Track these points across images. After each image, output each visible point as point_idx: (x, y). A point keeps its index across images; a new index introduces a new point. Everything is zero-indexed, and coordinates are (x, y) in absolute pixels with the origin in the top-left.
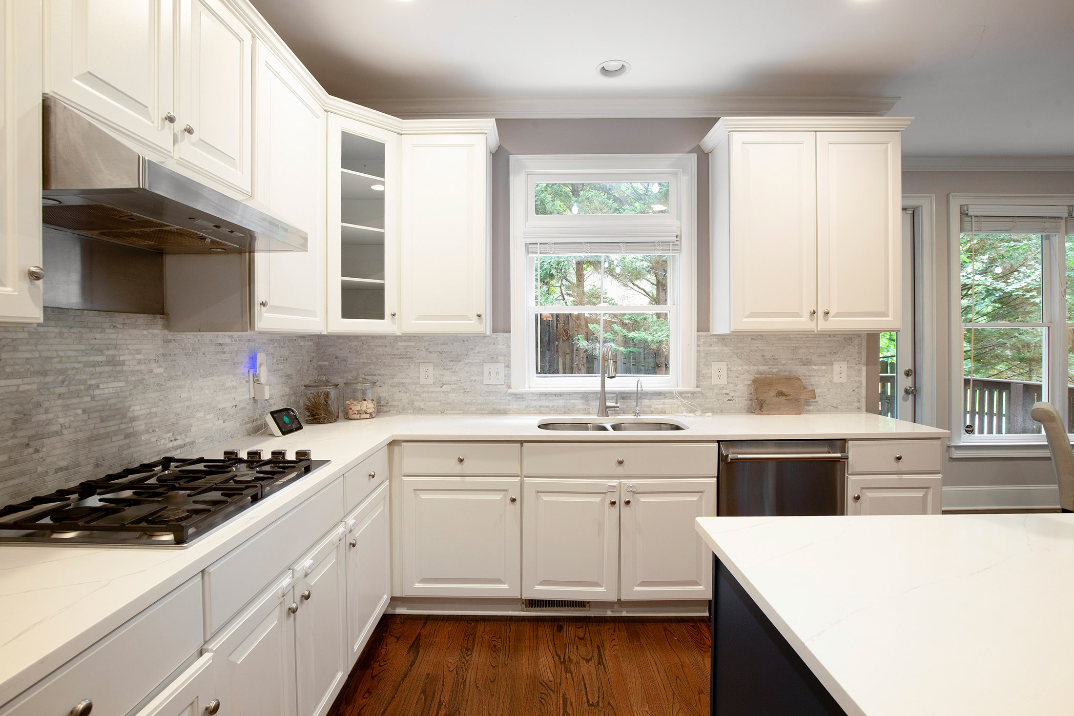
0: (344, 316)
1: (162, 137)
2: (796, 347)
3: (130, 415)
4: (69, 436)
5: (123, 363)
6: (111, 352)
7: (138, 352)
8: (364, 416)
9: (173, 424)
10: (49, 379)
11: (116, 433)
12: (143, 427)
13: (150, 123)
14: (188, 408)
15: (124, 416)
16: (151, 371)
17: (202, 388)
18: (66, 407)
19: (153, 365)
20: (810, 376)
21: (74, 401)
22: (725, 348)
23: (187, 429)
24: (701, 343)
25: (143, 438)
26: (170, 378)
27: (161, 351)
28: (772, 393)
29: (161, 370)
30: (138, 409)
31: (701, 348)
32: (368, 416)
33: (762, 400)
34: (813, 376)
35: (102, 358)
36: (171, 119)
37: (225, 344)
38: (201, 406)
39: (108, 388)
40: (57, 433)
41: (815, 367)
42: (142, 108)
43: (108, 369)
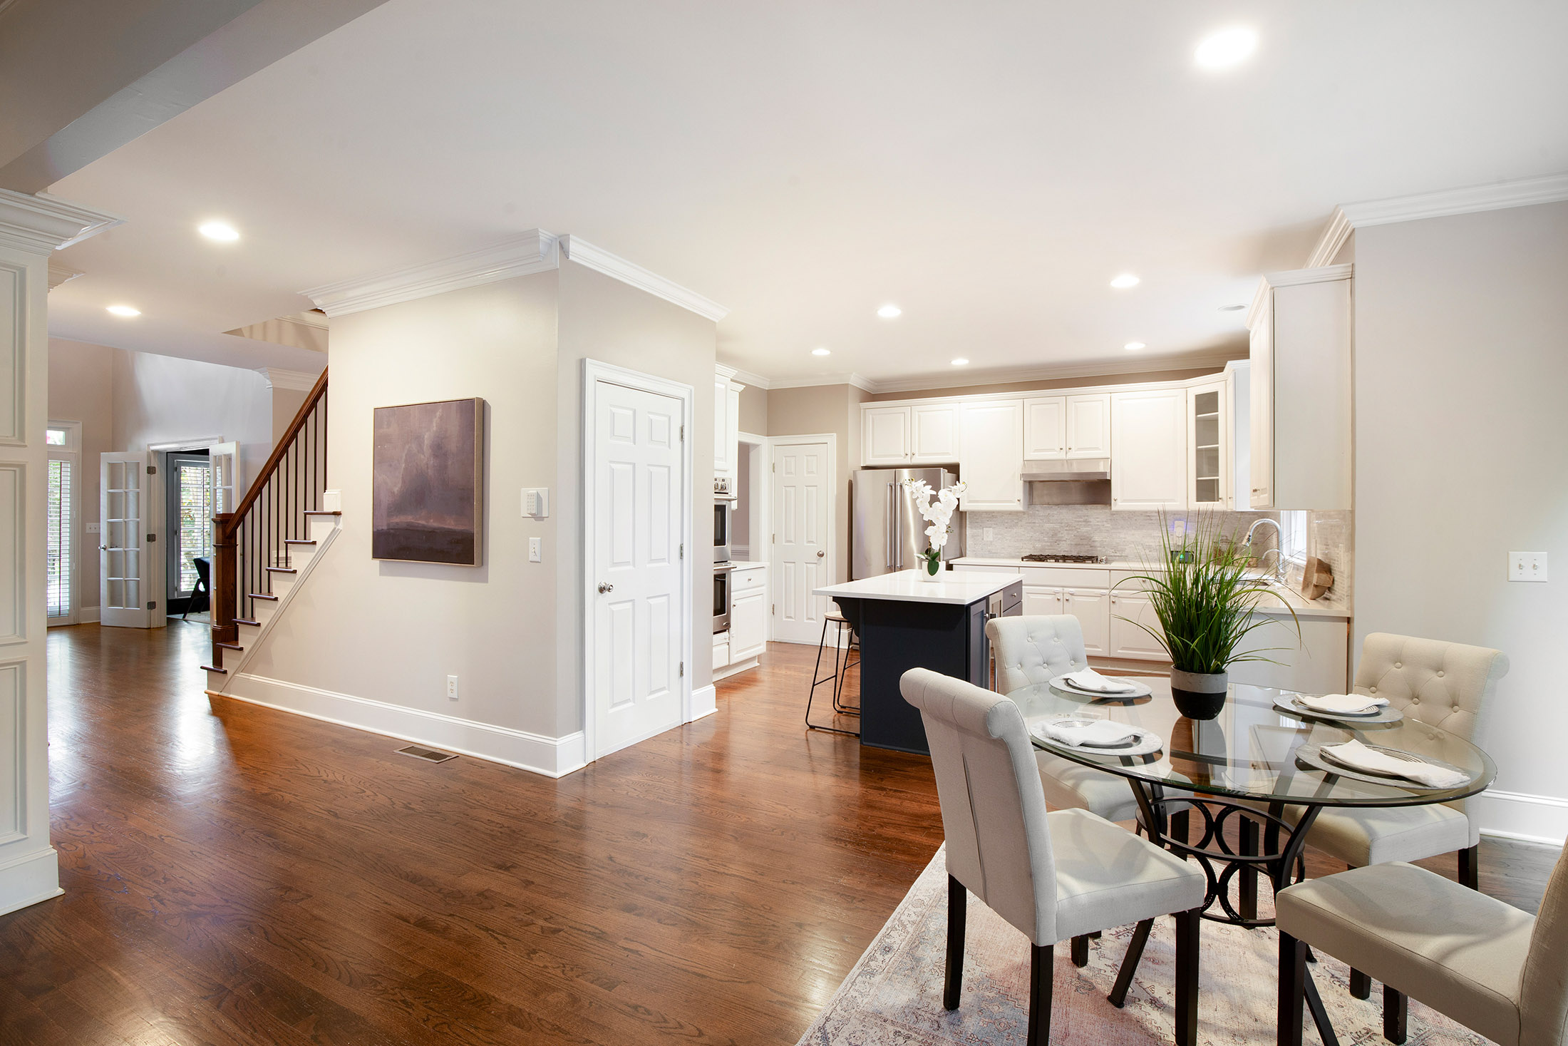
0: (1197, 501)
1: (1062, 456)
3: (1093, 539)
4: (1068, 542)
5: (1090, 522)
6: (1086, 518)
7: (1097, 518)
9: (1114, 547)
10: (1063, 525)
11: (1086, 545)
12: (1099, 545)
13: (1056, 453)
14: (1124, 541)
15: (1090, 540)
16: (1103, 525)
18: (1068, 534)
19: (1105, 523)
21: (1070, 532)
23: (1123, 550)
25: (1099, 549)
26: (1113, 529)
27: (1109, 518)
30: (1097, 538)
35: (1081, 520)
36: (1061, 449)
37: (1153, 516)
39: (1084, 529)
42: (1053, 450)
43: (1084, 523)
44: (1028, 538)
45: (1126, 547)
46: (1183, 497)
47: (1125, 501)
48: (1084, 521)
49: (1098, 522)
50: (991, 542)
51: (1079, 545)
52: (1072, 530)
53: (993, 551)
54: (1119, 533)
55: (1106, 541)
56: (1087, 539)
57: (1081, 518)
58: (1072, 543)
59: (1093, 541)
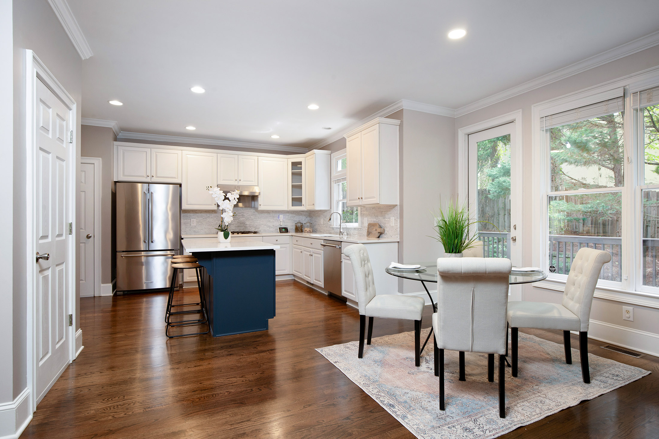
0: (292, 206)
1: (236, 183)
2: (382, 211)
3: (246, 224)
4: (235, 225)
5: (245, 215)
7: (248, 214)
8: (306, 232)
9: (255, 227)
11: (243, 226)
12: (248, 226)
13: (233, 182)
14: (259, 224)
15: (244, 224)
16: (250, 217)
17: (263, 221)
19: (251, 216)
20: (385, 223)
22: (367, 212)
23: (259, 228)
24: (362, 210)
25: (248, 228)
26: (255, 218)
28: (374, 230)
29: (253, 217)
30: (247, 223)
31: (362, 213)
32: (307, 232)
33: (371, 232)
34: (386, 223)
35: (240, 214)
36: (236, 180)
38: (263, 224)
39: (242, 219)
40: (233, 225)
41: (386, 219)
42: (232, 180)
43: (242, 216)
44: (215, 224)
45: (260, 227)
46: (286, 204)
47: (264, 206)
48: (242, 215)
49: (248, 215)
50: (195, 226)
51: (239, 226)
52: (236, 220)
53: (196, 231)
54: (257, 220)
55: (251, 224)
56: (243, 223)
57: (240, 213)
58: (237, 226)
59: (246, 225)
